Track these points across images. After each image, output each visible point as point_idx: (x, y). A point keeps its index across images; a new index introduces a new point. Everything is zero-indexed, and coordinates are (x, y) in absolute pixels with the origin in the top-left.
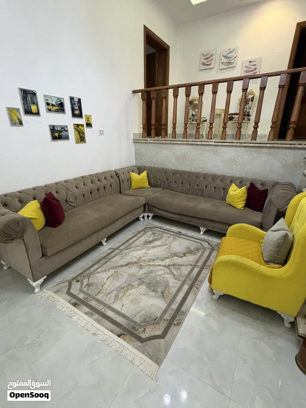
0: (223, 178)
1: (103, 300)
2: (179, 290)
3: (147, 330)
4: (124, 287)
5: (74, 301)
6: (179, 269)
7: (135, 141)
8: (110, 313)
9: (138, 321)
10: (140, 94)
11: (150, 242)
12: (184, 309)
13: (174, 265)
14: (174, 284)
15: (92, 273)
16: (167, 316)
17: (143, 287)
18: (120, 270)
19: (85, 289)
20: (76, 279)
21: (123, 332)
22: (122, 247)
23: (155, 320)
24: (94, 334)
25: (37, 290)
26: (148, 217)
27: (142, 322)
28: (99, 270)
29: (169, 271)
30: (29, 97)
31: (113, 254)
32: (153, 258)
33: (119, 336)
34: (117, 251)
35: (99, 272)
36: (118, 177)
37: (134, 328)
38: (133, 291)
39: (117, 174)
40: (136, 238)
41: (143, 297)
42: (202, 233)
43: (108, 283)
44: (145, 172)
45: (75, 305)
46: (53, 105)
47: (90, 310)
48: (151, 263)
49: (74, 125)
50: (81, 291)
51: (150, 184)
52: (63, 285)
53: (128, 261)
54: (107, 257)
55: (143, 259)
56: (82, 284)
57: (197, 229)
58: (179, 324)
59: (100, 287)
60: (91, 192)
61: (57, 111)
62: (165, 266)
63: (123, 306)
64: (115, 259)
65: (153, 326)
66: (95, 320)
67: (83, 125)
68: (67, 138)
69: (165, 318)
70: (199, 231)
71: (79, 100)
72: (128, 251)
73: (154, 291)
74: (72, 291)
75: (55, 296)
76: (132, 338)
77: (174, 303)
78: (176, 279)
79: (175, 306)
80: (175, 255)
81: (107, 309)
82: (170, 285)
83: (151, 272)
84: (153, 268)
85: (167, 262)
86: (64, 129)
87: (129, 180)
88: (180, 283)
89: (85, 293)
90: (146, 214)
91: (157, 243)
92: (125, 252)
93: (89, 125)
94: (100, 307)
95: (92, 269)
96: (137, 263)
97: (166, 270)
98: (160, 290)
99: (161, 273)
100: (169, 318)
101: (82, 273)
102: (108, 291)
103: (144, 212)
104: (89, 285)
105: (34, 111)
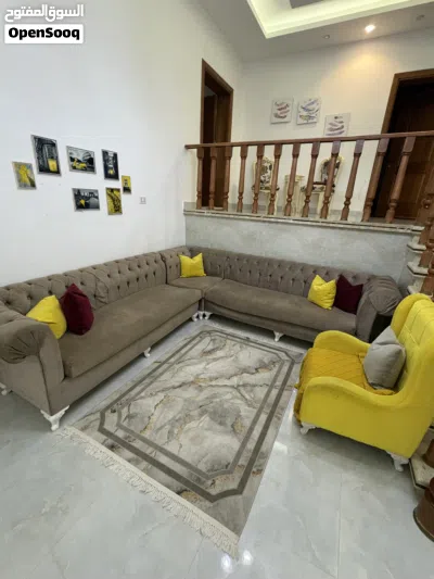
0: (304, 267)
1: (152, 439)
2: (255, 422)
3: (217, 482)
4: (180, 419)
5: (110, 441)
6: (252, 391)
7: (187, 213)
8: (163, 459)
9: (204, 470)
10: (195, 150)
11: (210, 352)
12: (264, 448)
13: (244, 385)
14: (247, 413)
15: (133, 399)
16: (243, 461)
17: (206, 418)
18: (172, 394)
19: (125, 424)
20: (111, 408)
21: (185, 487)
22: (172, 360)
23: (227, 466)
24: (143, 492)
25: (54, 427)
26: (204, 316)
27: (208, 471)
28: (143, 394)
29: (239, 395)
30: (46, 149)
31: (160, 370)
32: (215, 375)
33: (179, 493)
34: (165, 366)
35: (142, 398)
36: (164, 261)
37: (199, 480)
38: (193, 424)
39: (162, 257)
40: (189, 346)
41: (207, 433)
42: (276, 340)
43: (156, 413)
44: (200, 255)
45: (112, 447)
46: (79, 161)
47: (135, 456)
48: (213, 383)
49: (108, 189)
50: (119, 426)
51: (205, 271)
52: (92, 418)
53: (183, 380)
54: (152, 375)
55: (202, 376)
56: (120, 416)
57: (271, 334)
58: (260, 471)
59: (146, 419)
60: (128, 283)
61: (84, 170)
62: (233, 387)
63: (181, 446)
64: (163, 378)
65: (224, 477)
66: (143, 470)
67: (118, 190)
68: (97, 207)
69: (240, 463)
70: (273, 337)
71: (115, 155)
72: (181, 365)
73: (221, 424)
74: (107, 426)
75: (82, 435)
76: (199, 497)
77: (251, 440)
78: (249, 405)
79: (251, 446)
80: (245, 370)
81: (158, 453)
82: (242, 413)
83: (214, 396)
84: (217, 390)
85: (235, 381)
86: (93, 194)
87: (179, 265)
88: (255, 411)
89: (126, 430)
90: (202, 313)
91: (220, 353)
92: (177, 366)
93: (127, 190)
94: (149, 451)
95: (133, 393)
96: (195, 383)
97: (235, 392)
98: (229, 422)
99: (228, 398)
100: (246, 464)
101: (118, 399)
102: (158, 426)
103: (199, 309)
104: (130, 417)
105: (52, 169)
